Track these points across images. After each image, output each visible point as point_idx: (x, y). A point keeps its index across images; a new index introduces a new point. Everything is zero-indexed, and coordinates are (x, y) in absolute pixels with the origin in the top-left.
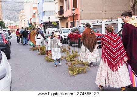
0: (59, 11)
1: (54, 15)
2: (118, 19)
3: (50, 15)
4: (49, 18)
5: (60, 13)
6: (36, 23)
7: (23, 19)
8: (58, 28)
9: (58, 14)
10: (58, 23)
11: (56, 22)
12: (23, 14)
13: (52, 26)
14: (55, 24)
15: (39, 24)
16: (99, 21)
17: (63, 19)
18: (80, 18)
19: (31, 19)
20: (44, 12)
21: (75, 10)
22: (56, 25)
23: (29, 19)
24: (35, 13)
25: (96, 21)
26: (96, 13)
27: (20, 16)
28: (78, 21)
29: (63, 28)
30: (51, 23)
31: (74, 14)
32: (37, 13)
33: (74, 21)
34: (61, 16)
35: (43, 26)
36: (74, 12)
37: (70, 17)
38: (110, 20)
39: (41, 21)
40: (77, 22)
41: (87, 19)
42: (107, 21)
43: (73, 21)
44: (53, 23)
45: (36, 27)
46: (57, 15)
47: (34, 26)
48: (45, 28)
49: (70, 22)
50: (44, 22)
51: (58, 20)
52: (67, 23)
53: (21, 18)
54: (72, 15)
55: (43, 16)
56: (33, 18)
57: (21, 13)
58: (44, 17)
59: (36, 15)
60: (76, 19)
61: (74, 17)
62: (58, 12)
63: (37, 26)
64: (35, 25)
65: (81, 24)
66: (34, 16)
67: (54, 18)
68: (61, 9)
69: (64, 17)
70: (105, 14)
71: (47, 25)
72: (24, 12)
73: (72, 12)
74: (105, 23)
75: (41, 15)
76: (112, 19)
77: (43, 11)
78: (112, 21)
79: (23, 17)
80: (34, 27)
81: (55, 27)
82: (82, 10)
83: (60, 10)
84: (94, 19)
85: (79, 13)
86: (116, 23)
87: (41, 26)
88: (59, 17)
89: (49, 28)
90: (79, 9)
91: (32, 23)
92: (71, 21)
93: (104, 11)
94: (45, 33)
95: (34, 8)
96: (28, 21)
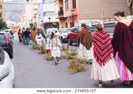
0: (59, 12)
1: (55, 16)
3: (51, 15)
4: (50, 18)
5: (60, 14)
6: (37, 24)
7: (24, 20)
8: (58, 28)
10: (58, 24)
11: (56, 22)
12: (25, 15)
13: (52, 26)
14: (55, 24)
15: (40, 24)
16: (98, 21)
17: (63, 19)
18: (79, 18)
19: (32, 20)
20: (45, 13)
21: (74, 10)
22: (57, 25)
23: (30, 20)
24: (36, 14)
25: (94, 21)
26: (95, 13)
27: (22, 17)
28: (78, 21)
29: (63, 28)
30: (52, 23)
31: (74, 15)
32: (38, 14)
34: (61, 17)
35: (44, 26)
36: (73, 12)
37: (69, 17)
38: (109, 20)
39: (42, 21)
40: (76, 22)
41: (86, 19)
42: (105, 21)
43: (72, 21)
44: (53, 23)
45: (37, 28)
46: (57, 16)
48: (45, 29)
49: (69, 22)
50: (45, 22)
51: (58, 20)
52: (67, 23)
53: (23, 19)
54: (72, 15)
55: (43, 17)
56: (34, 19)
57: (23, 14)
58: (45, 18)
59: (37, 16)
60: (75, 20)
61: (74, 17)
63: (37, 26)
64: (36, 25)
65: (80, 24)
66: (35, 17)
67: (55, 19)
68: (60, 10)
69: (63, 17)
70: (103, 14)
71: (47, 25)
72: (25, 13)
73: (71, 13)
74: (104, 23)
75: (41, 16)
76: (110, 19)
78: (110, 21)
79: (25, 18)
80: (35, 27)
81: (55, 27)
82: (81, 11)
84: (93, 19)
85: (78, 13)
86: (113, 23)
87: (42, 26)
88: (59, 17)
89: (49, 28)
90: (78, 10)
91: (33, 23)
92: (71, 21)
93: (102, 11)
94: (46, 33)
95: (35, 9)
96: (29, 21)
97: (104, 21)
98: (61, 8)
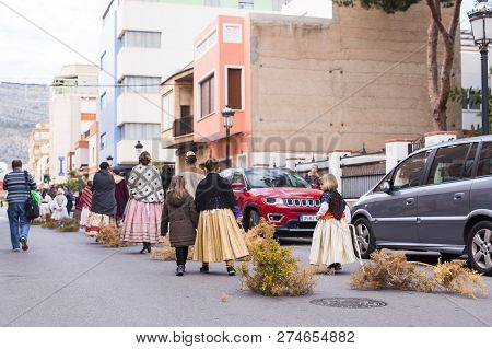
0: (176, 121)
2: (388, 146)
3: (143, 137)
4: (139, 146)
5: (178, 131)
6: (88, 170)
7: (42, 155)
9: (171, 131)
12: (44, 135)
18: (250, 147)
19: (72, 154)
20: (121, 127)
21: (232, 114)
23: (65, 154)
24: (87, 134)
26: (308, 131)
27: (32, 144)
28: (244, 157)
31: (232, 132)
32: (97, 132)
33: (230, 157)
34: (182, 140)
36: (229, 121)
39: (110, 158)
40: (238, 159)
41: (276, 151)
42: (349, 154)
43: (224, 159)
46: (170, 136)
47: (83, 178)
50: (119, 161)
53: (37, 151)
54: (225, 135)
55: (116, 142)
56: (78, 152)
57: (37, 134)
58: (120, 144)
59: (92, 140)
60: (235, 152)
61: (230, 142)
62: (171, 125)
64: (87, 176)
66: (84, 144)
68: (182, 115)
69: (192, 143)
70: (342, 134)
72: (47, 130)
73: (222, 122)
74: (341, 163)
75: (109, 139)
77: (119, 123)
78: (364, 153)
79: (44, 148)
80: (80, 181)
82: (257, 119)
83: (179, 118)
85: (247, 128)
86: (378, 162)
88: (174, 143)
90: (248, 114)
91: (76, 167)
92: (218, 156)
93: (337, 124)
95: (85, 117)
96: (61, 159)
97: (342, 154)
98: (185, 110)
